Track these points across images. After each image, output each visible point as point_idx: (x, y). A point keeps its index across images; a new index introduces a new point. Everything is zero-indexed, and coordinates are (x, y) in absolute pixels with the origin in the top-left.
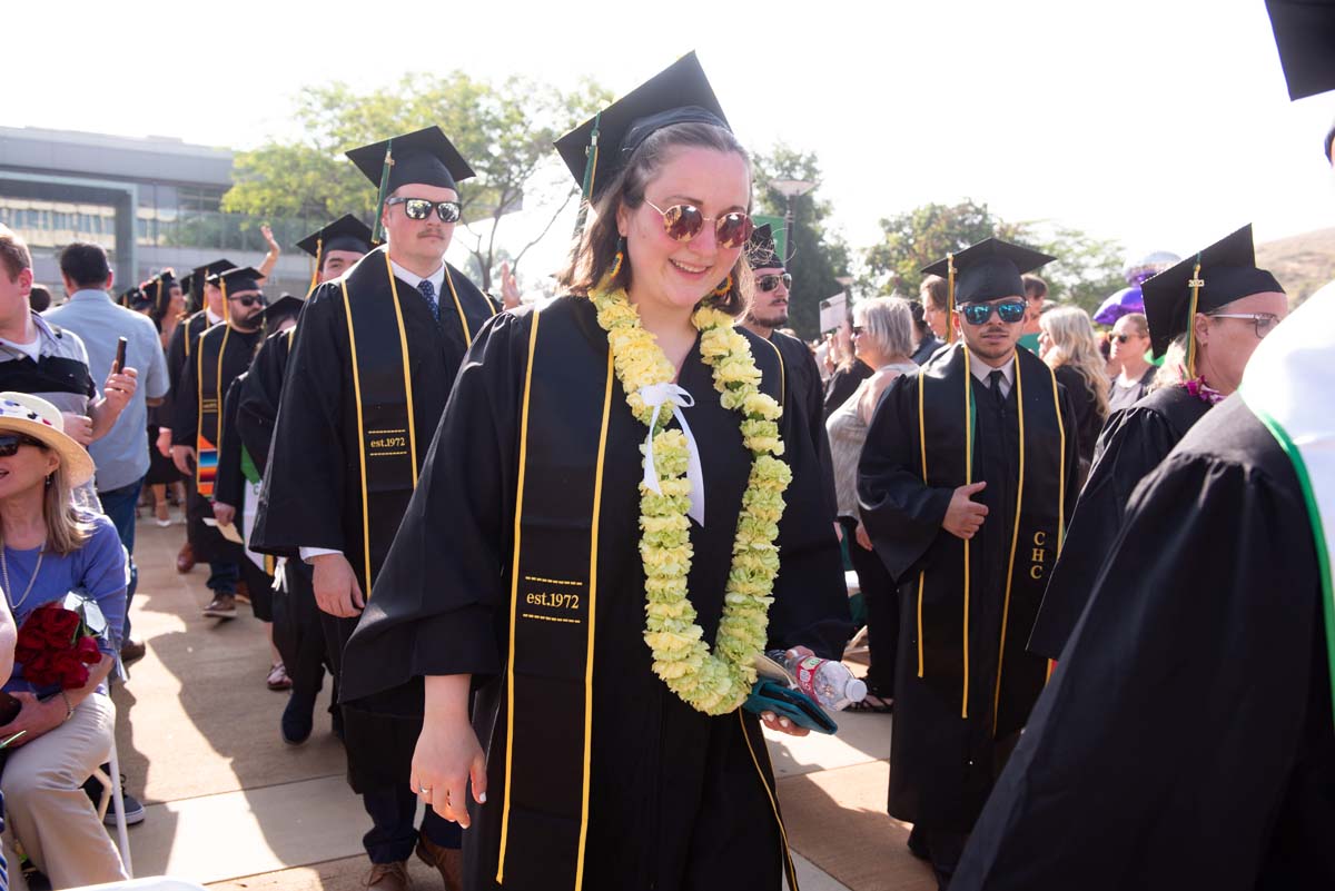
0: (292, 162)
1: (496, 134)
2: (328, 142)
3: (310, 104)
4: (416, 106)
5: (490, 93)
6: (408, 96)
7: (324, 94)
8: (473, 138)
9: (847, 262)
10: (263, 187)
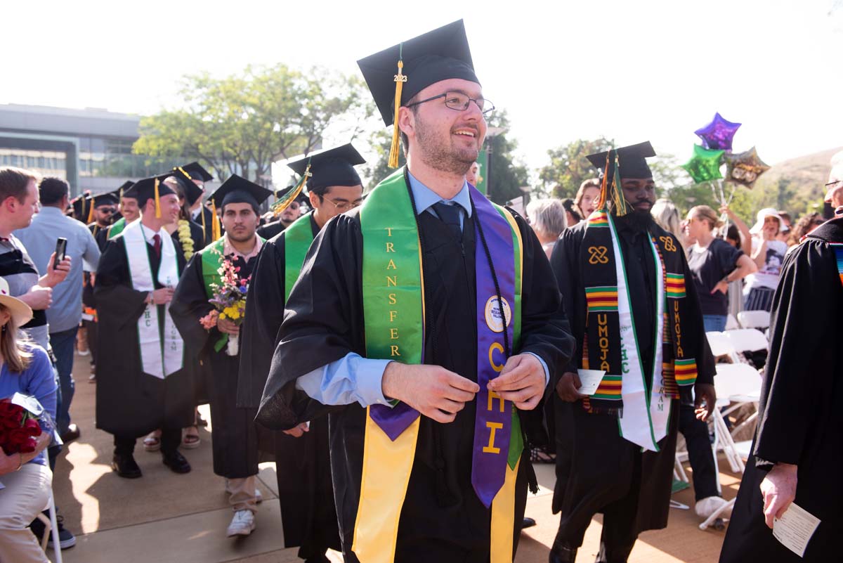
0: (177, 122)
1: (304, 102)
2: (199, 109)
3: (187, 85)
4: (254, 85)
5: (300, 76)
6: (249, 79)
7: (196, 79)
8: (290, 104)
9: (527, 177)
10: (158, 138)
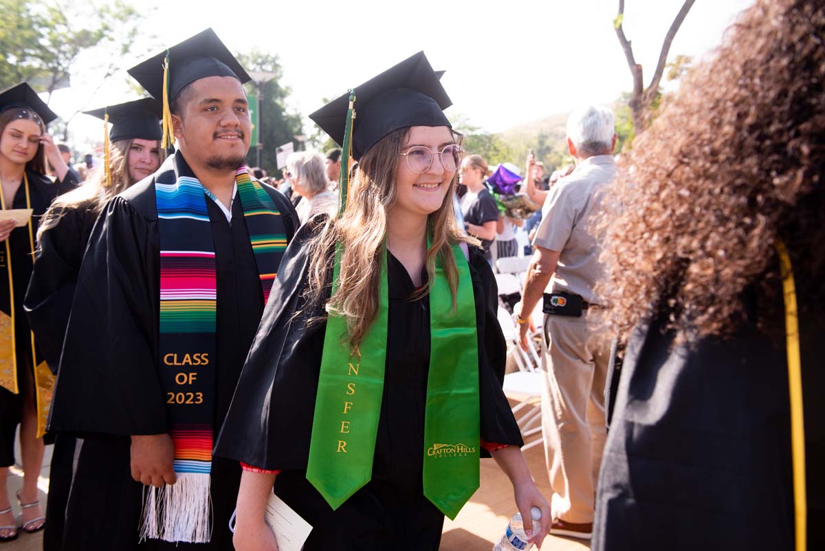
8: (27, 34)
